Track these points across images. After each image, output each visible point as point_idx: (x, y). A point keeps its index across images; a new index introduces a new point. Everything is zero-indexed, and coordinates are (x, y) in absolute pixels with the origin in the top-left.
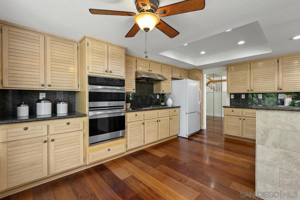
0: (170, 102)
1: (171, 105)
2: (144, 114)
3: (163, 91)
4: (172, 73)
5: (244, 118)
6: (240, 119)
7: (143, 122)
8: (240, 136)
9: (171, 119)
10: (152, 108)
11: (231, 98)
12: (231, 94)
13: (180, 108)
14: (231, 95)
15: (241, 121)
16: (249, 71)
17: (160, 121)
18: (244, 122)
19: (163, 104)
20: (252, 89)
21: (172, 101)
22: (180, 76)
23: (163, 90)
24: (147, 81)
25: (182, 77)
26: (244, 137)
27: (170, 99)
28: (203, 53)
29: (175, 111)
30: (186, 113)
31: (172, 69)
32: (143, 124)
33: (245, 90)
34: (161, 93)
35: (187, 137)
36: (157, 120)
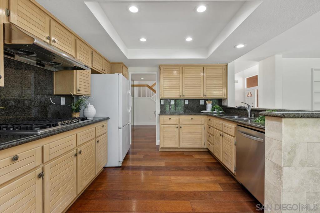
0: (91, 111)
1: (93, 116)
2: (43, 148)
3: (79, 90)
4: (92, 61)
5: (181, 126)
6: (177, 128)
7: (39, 171)
8: (177, 146)
9: (98, 142)
10: (63, 126)
11: (161, 104)
12: (161, 99)
13: (109, 121)
14: (161, 101)
15: (177, 129)
16: (181, 75)
17: (80, 152)
18: (181, 130)
19: (77, 115)
20: (184, 94)
21: (95, 108)
22: (102, 69)
23: (78, 88)
24: (37, 64)
25: (104, 70)
26: (181, 146)
27: (92, 106)
28: (143, 40)
29: (103, 126)
30: (119, 128)
31: (92, 53)
32: (41, 176)
33: (177, 95)
34: (75, 94)
35: (121, 165)
36: (75, 152)
